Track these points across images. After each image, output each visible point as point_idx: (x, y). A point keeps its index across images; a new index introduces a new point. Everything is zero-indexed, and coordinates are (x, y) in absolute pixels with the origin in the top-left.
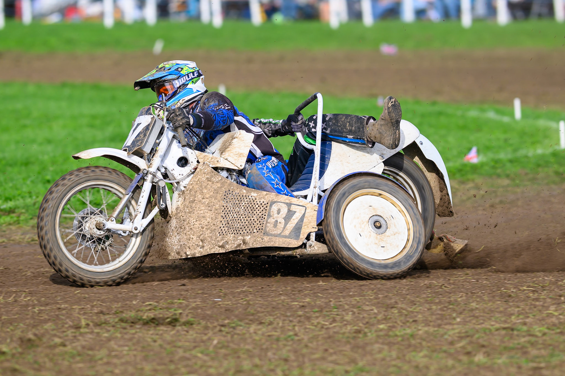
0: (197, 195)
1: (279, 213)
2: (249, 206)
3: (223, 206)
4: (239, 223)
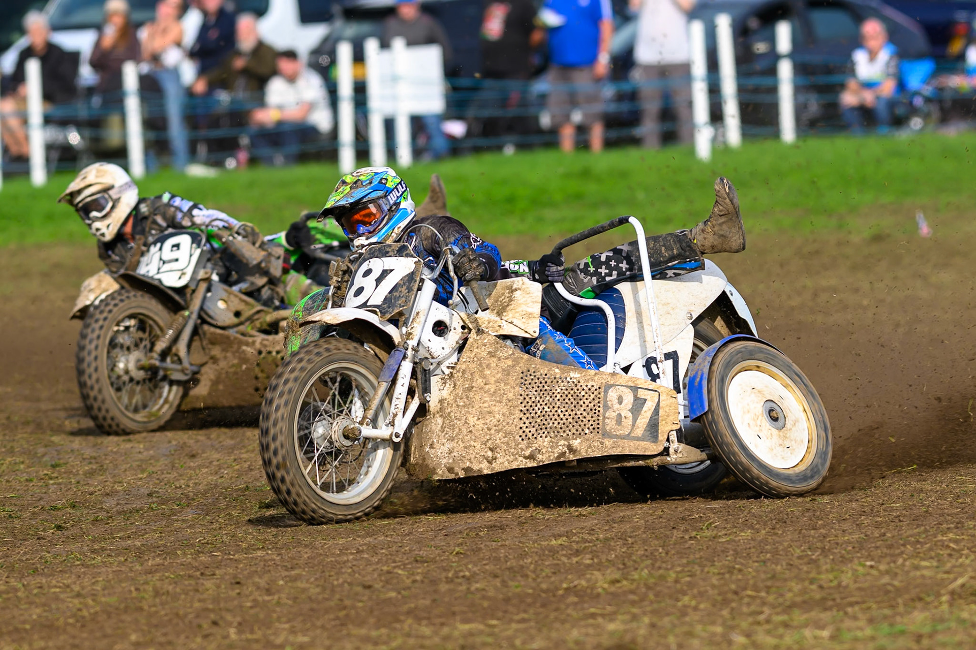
0: (475, 379)
1: (620, 402)
2: (569, 393)
3: (521, 395)
4: (556, 420)
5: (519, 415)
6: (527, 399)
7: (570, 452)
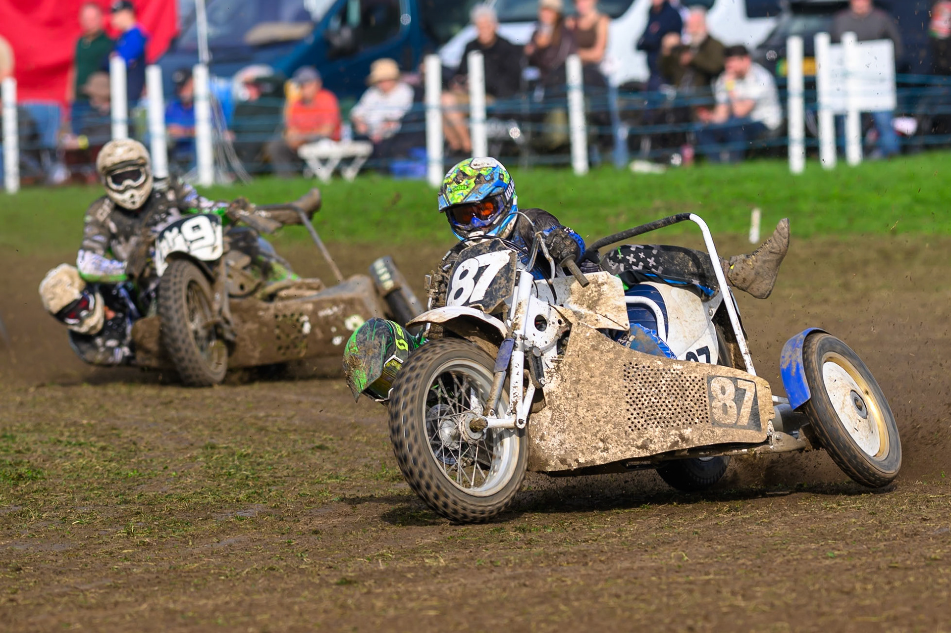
0: (581, 372)
1: (724, 393)
2: (674, 384)
3: (626, 387)
4: (664, 410)
5: (625, 406)
6: (633, 391)
7: (682, 441)
